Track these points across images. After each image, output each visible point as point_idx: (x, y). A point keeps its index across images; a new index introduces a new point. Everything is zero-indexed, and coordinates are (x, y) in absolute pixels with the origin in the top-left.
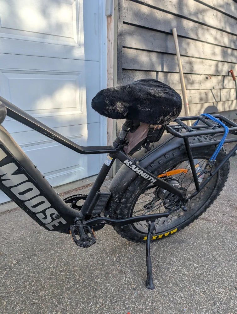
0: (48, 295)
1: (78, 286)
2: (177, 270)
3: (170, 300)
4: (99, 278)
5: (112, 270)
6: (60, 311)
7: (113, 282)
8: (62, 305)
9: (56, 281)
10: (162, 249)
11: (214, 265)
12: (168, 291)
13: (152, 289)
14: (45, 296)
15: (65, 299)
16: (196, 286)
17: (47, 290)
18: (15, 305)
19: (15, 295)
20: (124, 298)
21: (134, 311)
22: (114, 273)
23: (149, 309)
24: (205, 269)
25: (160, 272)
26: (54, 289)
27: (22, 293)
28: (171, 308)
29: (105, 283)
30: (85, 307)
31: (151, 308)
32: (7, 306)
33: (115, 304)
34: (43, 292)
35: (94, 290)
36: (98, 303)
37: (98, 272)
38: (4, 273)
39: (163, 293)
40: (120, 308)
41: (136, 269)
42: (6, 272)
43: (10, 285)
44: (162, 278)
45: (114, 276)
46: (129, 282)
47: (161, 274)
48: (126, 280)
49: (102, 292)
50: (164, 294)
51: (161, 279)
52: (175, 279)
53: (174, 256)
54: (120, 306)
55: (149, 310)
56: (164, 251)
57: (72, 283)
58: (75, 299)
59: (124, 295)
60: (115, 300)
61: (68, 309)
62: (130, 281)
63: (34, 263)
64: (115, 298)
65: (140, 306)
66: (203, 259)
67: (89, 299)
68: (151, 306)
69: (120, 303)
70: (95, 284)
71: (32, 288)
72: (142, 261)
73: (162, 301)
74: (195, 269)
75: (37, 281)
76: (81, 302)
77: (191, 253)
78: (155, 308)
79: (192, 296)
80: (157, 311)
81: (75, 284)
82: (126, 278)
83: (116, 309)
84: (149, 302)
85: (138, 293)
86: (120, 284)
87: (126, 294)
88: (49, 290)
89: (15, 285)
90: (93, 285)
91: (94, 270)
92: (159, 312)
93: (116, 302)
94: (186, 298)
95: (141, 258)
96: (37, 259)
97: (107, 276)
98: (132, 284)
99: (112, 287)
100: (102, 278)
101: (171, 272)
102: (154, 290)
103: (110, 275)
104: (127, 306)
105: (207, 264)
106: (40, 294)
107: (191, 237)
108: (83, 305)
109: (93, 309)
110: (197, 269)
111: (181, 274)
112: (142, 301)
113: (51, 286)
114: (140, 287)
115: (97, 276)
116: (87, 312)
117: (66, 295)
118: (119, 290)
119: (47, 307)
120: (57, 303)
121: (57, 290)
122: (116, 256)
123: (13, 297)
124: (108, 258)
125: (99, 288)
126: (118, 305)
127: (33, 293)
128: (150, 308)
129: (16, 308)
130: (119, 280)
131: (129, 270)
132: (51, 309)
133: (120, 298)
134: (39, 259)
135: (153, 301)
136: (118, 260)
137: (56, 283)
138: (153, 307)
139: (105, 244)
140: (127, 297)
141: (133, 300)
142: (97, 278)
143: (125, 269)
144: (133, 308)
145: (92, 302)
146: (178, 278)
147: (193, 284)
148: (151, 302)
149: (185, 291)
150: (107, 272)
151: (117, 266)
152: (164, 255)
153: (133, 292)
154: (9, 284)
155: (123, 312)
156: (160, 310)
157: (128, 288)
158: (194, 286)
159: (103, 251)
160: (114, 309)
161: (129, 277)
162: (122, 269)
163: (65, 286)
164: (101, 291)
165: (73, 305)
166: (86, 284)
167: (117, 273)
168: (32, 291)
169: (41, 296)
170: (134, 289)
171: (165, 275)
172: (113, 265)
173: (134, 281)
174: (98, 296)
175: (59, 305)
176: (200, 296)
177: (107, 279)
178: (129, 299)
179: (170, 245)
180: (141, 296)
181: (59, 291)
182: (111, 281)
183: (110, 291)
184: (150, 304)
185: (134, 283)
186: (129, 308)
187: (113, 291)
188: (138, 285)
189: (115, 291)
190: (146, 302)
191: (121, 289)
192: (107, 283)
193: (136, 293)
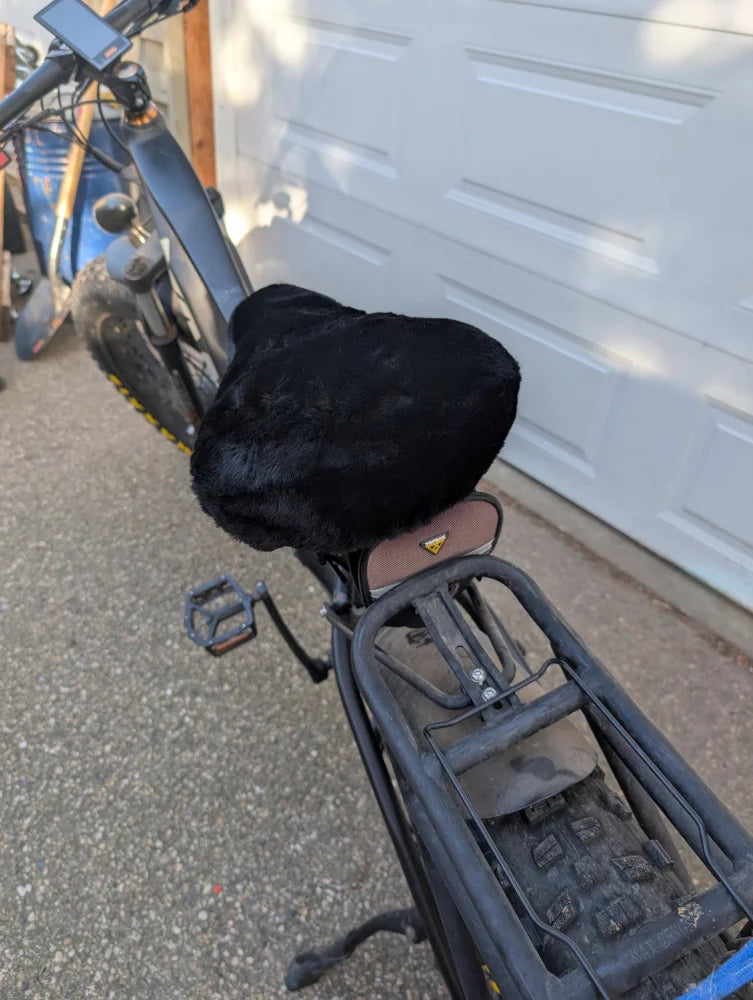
4: (337, 806)
6: (249, 724)
7: (322, 849)
13: (286, 978)
14: (290, 687)
15: (278, 729)
20: (265, 879)
21: (220, 905)
22: (357, 855)
23: (221, 954)
29: (319, 823)
30: (251, 776)
31: (223, 965)
33: (249, 852)
35: (298, 797)
36: (258, 806)
40: (235, 866)
45: (343, 851)
46: (319, 901)
48: (328, 891)
49: (290, 817)
54: (242, 866)
55: (215, 954)
57: (322, 739)
58: (275, 750)
59: (273, 879)
60: (261, 854)
62: (324, 903)
64: (267, 854)
65: (234, 926)
67: (272, 784)
68: (230, 969)
69: (250, 865)
70: (318, 797)
76: (267, 765)
78: (221, 976)
80: (210, 983)
81: (319, 747)
82: (336, 891)
83: (235, 856)
84: (243, 959)
85: (278, 925)
86: (315, 869)
87: (277, 885)
88: (305, 691)
90: (314, 790)
91: (367, 792)
92: (204, 987)
93: (256, 855)
95: (423, 958)
97: (344, 830)
98: (312, 912)
99: (305, 847)
100: (338, 816)
102: (284, 988)
103: (347, 840)
104: (239, 887)
106: (296, 677)
108: (257, 770)
109: (244, 796)
112: (249, 937)
113: (317, 694)
114: (299, 938)
115: (345, 801)
116: (238, 782)
117: (288, 729)
118: (294, 865)
119: (261, 695)
120: (269, 713)
121: (305, 709)
125: (304, 808)
126: (246, 860)
128: (222, 958)
130: (330, 870)
131: (367, 905)
132: (256, 704)
133: (265, 868)
135: (244, 975)
137: (324, 702)
138: (224, 972)
140: (269, 888)
141: (255, 908)
142: (338, 802)
143: (369, 891)
144: (231, 905)
145: (261, 791)
148: (242, 965)
151: (383, 864)
153: (282, 911)
155: (224, 872)
156: (210, 991)
157: (298, 894)
160: (236, 849)
161: (336, 902)
162: (371, 880)
163: (315, 723)
164: (294, 812)
165: (260, 748)
166: (320, 773)
167: (355, 863)
170: (294, 913)
172: (386, 848)
173: (320, 918)
174: (279, 806)
177: (338, 832)
178: (259, 895)
180: (267, 935)
181: (301, 713)
182: (327, 842)
183: (292, 839)
184: (235, 962)
185: (313, 916)
186: (232, 891)
187: (292, 846)
188: (305, 931)
189: (290, 852)
190: (243, 948)
191: (297, 871)
192: (319, 829)
193: (277, 919)
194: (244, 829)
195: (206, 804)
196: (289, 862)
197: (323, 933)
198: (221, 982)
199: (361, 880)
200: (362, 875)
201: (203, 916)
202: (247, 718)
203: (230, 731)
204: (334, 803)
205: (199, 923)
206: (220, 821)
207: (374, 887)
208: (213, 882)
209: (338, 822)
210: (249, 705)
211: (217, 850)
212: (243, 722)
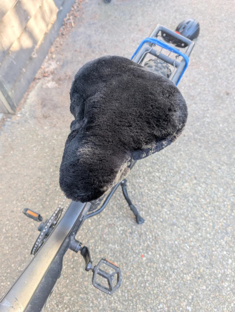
0: (72, 297)
2: (148, 190)
3: (161, 222)
4: (98, 246)
5: (102, 230)
6: (94, 299)
7: (112, 240)
8: (90, 293)
9: (66, 279)
11: (169, 164)
12: (155, 214)
13: (143, 223)
14: (70, 299)
15: (88, 287)
16: (169, 195)
20: (130, 247)
21: (144, 252)
22: (106, 231)
24: (165, 173)
25: (139, 202)
26: (71, 287)
28: (166, 228)
33: (128, 257)
34: (66, 298)
37: (92, 241)
39: (152, 219)
40: (134, 257)
41: (119, 213)
44: (143, 206)
45: (108, 235)
46: (124, 230)
47: (140, 203)
48: (120, 230)
49: (110, 256)
50: (154, 219)
51: (144, 208)
52: (152, 199)
53: (138, 177)
54: (132, 255)
55: (153, 242)
59: (128, 245)
62: (123, 228)
64: (124, 252)
65: (145, 244)
66: (159, 165)
68: (153, 236)
71: (53, 303)
72: (118, 201)
73: (156, 227)
74: (160, 178)
77: (147, 164)
78: (155, 237)
79: (172, 205)
80: (159, 237)
82: (118, 228)
83: (132, 260)
84: (148, 235)
85: (136, 234)
86: (118, 237)
87: (129, 243)
88: (68, 292)
91: (88, 242)
93: (127, 255)
94: (170, 211)
97: (102, 239)
99: (115, 245)
100: (100, 244)
101: (146, 195)
102: (145, 222)
103: (105, 236)
104: (137, 251)
105: (164, 167)
106: (65, 301)
110: (161, 177)
111: (154, 191)
112: (144, 238)
113: (66, 287)
114: (134, 227)
115: (95, 245)
117: (86, 283)
118: (121, 243)
119: (81, 306)
120: (85, 296)
121: (75, 285)
126: (130, 256)
127: (58, 306)
128: (153, 240)
130: (115, 234)
131: (115, 219)
132: (85, 304)
133: (128, 249)
135: (151, 232)
137: (68, 281)
140: (131, 244)
141: (137, 243)
143: (112, 221)
144: (142, 249)
146: (154, 197)
147: (166, 193)
148: (150, 234)
149: (165, 205)
150: (100, 235)
151: (103, 222)
153: (133, 236)
155: (138, 259)
157: (126, 236)
158: (168, 196)
160: (130, 262)
161: (120, 226)
163: (77, 277)
164: (109, 256)
167: (108, 229)
168: (55, 306)
169: (67, 302)
170: (131, 233)
171: (144, 202)
172: (99, 225)
173: (126, 226)
175: (89, 296)
176: (177, 201)
177: (105, 241)
178: (135, 244)
180: (141, 235)
181: (77, 285)
182: (109, 240)
183: (116, 250)
184: (151, 236)
185: (128, 228)
186: (139, 252)
187: (117, 248)
188: (132, 227)
189: (119, 247)
190: (147, 237)
191: (122, 241)
192: (107, 245)
193: (135, 235)
194: (124, 265)
195: (127, 283)
196: (121, 245)
197: (129, 223)
198: (156, 235)
199: (111, 225)
200: (109, 225)
201: (150, 253)
202: (92, 302)
203: (101, 302)
204: (98, 248)
205: (152, 252)
206: (128, 274)
207: (110, 221)
208: (142, 259)
209: (102, 242)
210: (87, 307)
211: (135, 266)
212: (95, 302)
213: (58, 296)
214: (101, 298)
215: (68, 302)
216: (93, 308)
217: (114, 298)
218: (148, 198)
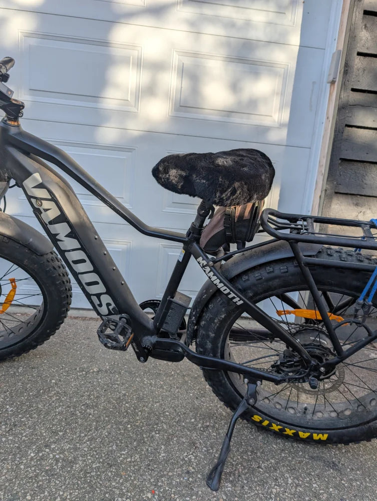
0: (93, 416)
1: (129, 426)
2: (278, 493)
4: (159, 433)
5: (183, 435)
6: (90, 437)
7: (171, 448)
8: (96, 432)
9: (114, 408)
10: (283, 455)
13: (211, 489)
14: (90, 414)
15: (104, 429)
17: (97, 411)
18: (60, 406)
19: (68, 397)
20: (165, 473)
22: (183, 440)
25: (247, 479)
26: (104, 414)
27: (75, 400)
29: (160, 443)
30: (115, 451)
32: (53, 402)
33: (148, 472)
35: (141, 442)
36: (131, 457)
37: (165, 426)
38: (79, 374)
40: (150, 480)
42: (81, 373)
43: (72, 387)
44: (243, 487)
45: (178, 443)
46: (190, 462)
47: (245, 482)
48: (189, 457)
49: (147, 449)
51: (239, 488)
53: (295, 476)
54: (152, 477)
56: (283, 459)
57: (126, 420)
58: (113, 436)
59: (168, 470)
60: (153, 468)
61: (97, 440)
62: (193, 460)
63: (111, 380)
64: (155, 466)
65: (175, 495)
67: (127, 446)
69: (154, 475)
70: (149, 436)
71: (87, 401)
75: (97, 397)
76: (116, 443)
77: (331, 490)
81: (129, 422)
82: (192, 454)
83: (144, 477)
85: (188, 480)
86: (177, 455)
87: (172, 470)
88: (99, 412)
89: (76, 389)
90: (145, 436)
91: (163, 422)
93: (152, 470)
96: (117, 378)
97: (170, 437)
98: (193, 466)
99: (165, 452)
101: (266, 490)
102: (214, 492)
103: (175, 439)
104: (159, 484)
107: (358, 470)
108: (114, 447)
109: (121, 459)
112: (184, 492)
113: (105, 409)
114: (199, 476)
115: (159, 431)
116: (112, 457)
117: (109, 426)
119: (81, 425)
120: (93, 428)
121: (106, 416)
122: (205, 424)
123: (65, 398)
124: (193, 420)
125: (148, 443)
126: (150, 475)
127: (83, 405)
129: (58, 408)
130: (182, 451)
131: (205, 449)
132: (83, 429)
133: (161, 470)
134: (119, 379)
136: (202, 429)
137: (111, 410)
139: (204, 403)
140: (170, 474)
141: (174, 483)
142: (157, 432)
143: (200, 445)
144: (165, 491)
145: (126, 452)
150: (175, 433)
151: (195, 435)
152: (277, 463)
153: (183, 475)
154: (73, 385)
155: (148, 485)
157: (182, 466)
159: (194, 409)
160: (141, 475)
161: (196, 456)
162: (197, 442)
163: (117, 418)
164: (147, 447)
165: (105, 440)
166: (139, 430)
167: (186, 442)
168: (84, 403)
170: (188, 472)
171: (250, 488)
172: (190, 431)
173: (197, 464)
174: (139, 450)
175: (93, 431)
177: (168, 440)
178: (170, 478)
179: (305, 457)
180: (189, 486)
181: (107, 419)
182: (171, 445)
183: (157, 454)
185: (195, 466)
186: (159, 487)
187: (160, 457)
188: (198, 472)
189: (162, 459)
190: (187, 497)
191: (172, 461)
192: (162, 444)
193: (186, 478)
194: (136, 467)
195: (109, 474)
196: (167, 461)
197: (204, 467)
200: (193, 444)
202: (86, 435)
203: (85, 445)
207: (200, 443)
208: (148, 492)
209: (165, 437)
210: (80, 432)
211: (135, 482)
212: (86, 438)
213: (94, 404)
214: (91, 445)
215: (87, 413)
216: (78, 437)
217: (90, 459)
218: (261, 495)
